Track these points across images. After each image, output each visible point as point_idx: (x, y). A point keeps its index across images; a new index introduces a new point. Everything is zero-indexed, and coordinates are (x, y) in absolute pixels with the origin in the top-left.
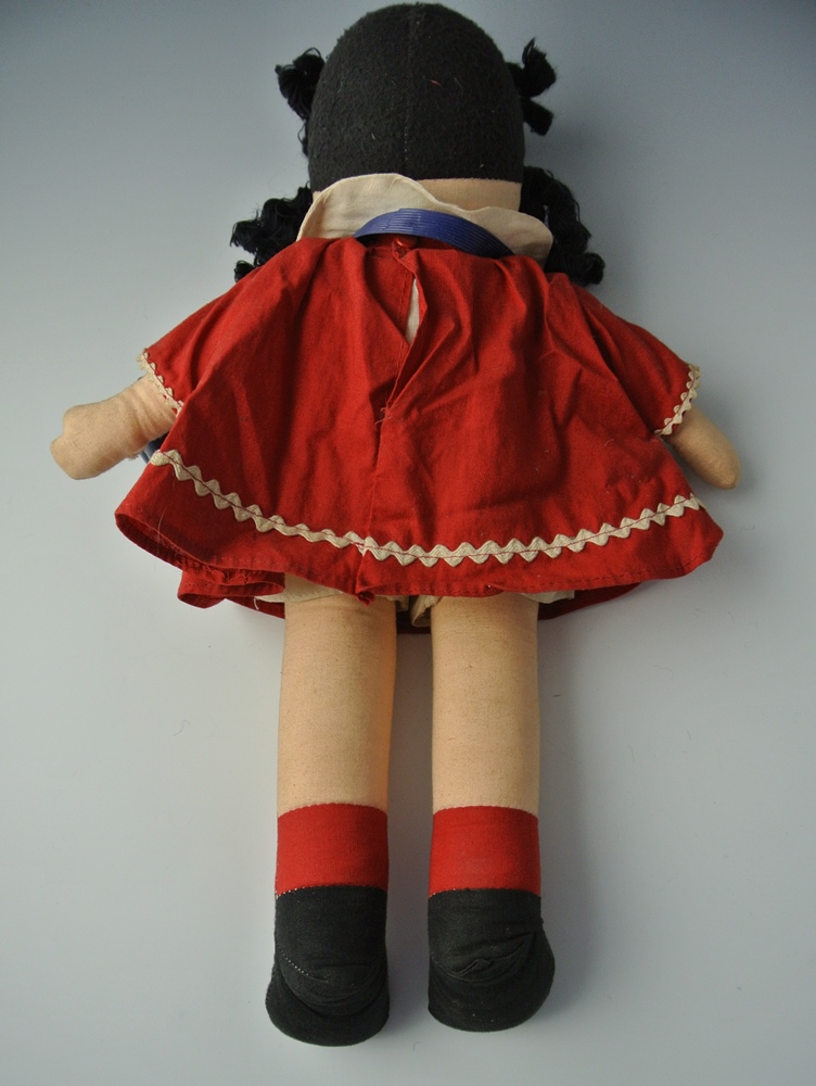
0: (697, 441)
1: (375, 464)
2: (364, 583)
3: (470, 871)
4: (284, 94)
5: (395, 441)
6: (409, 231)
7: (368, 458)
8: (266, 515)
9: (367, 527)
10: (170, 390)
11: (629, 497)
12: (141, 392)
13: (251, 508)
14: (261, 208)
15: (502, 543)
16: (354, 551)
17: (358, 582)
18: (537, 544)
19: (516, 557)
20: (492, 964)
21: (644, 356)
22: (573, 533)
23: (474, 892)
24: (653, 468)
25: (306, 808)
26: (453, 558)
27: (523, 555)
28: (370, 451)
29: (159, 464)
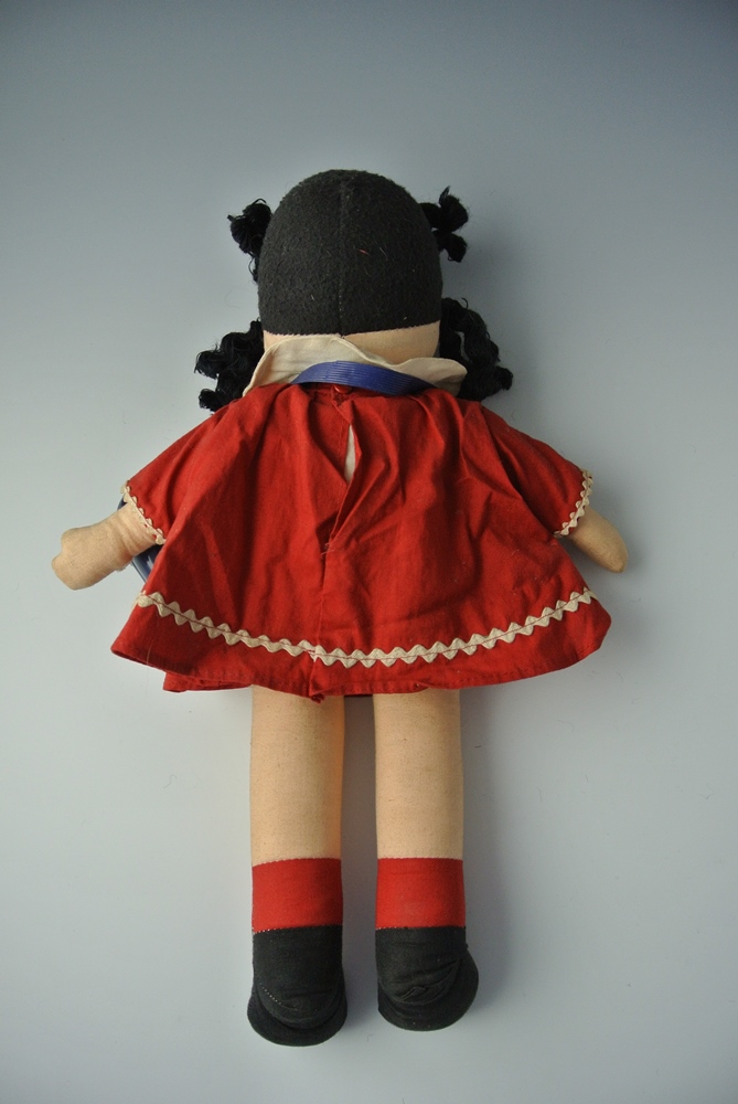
0: (591, 538)
1: (322, 586)
2: (316, 687)
3: (408, 912)
4: (236, 240)
5: (338, 569)
6: (344, 382)
7: (316, 580)
8: (234, 630)
9: (317, 635)
10: (150, 521)
11: (532, 596)
12: (126, 520)
13: (222, 626)
14: (220, 343)
15: (428, 646)
16: (306, 658)
17: (311, 686)
18: (457, 644)
19: (440, 657)
20: (427, 989)
21: (545, 473)
22: (486, 633)
23: (411, 931)
24: (552, 570)
25: (274, 863)
26: (388, 659)
27: (445, 655)
28: (318, 575)
29: (145, 605)
